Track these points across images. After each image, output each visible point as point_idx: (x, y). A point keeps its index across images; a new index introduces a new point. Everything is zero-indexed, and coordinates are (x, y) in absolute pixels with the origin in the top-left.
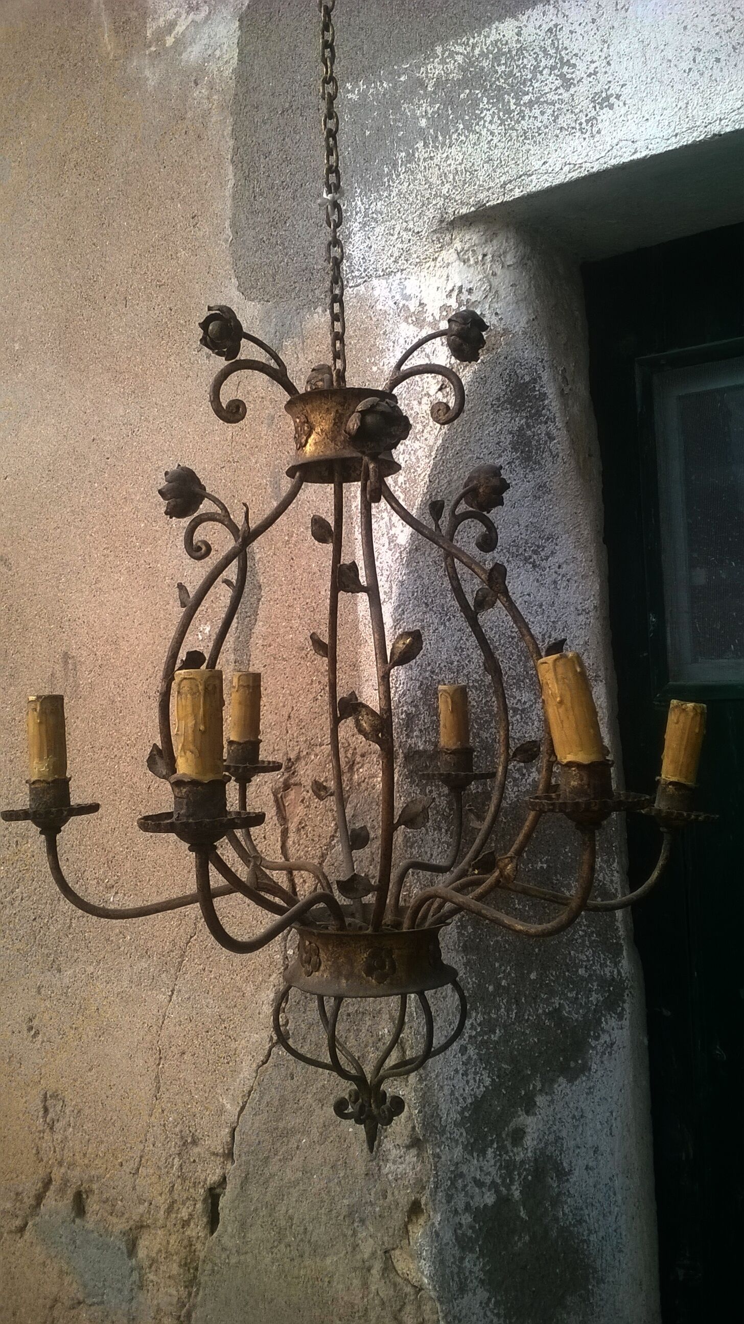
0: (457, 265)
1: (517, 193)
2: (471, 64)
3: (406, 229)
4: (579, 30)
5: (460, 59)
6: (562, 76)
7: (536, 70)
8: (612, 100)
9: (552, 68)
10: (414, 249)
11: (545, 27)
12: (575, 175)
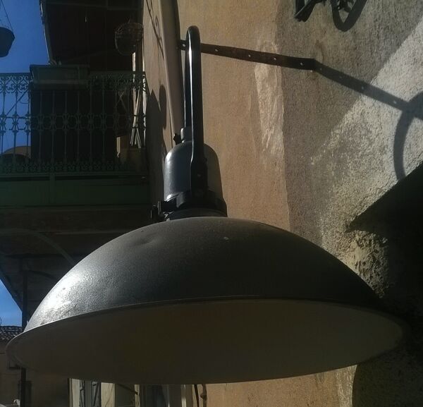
0: (358, 249)
1: (365, 208)
2: (341, 138)
3: (337, 232)
4: (370, 111)
5: (338, 136)
6: (368, 139)
7: (361, 138)
8: (386, 149)
9: (365, 135)
10: (342, 242)
11: (360, 112)
12: (381, 195)
